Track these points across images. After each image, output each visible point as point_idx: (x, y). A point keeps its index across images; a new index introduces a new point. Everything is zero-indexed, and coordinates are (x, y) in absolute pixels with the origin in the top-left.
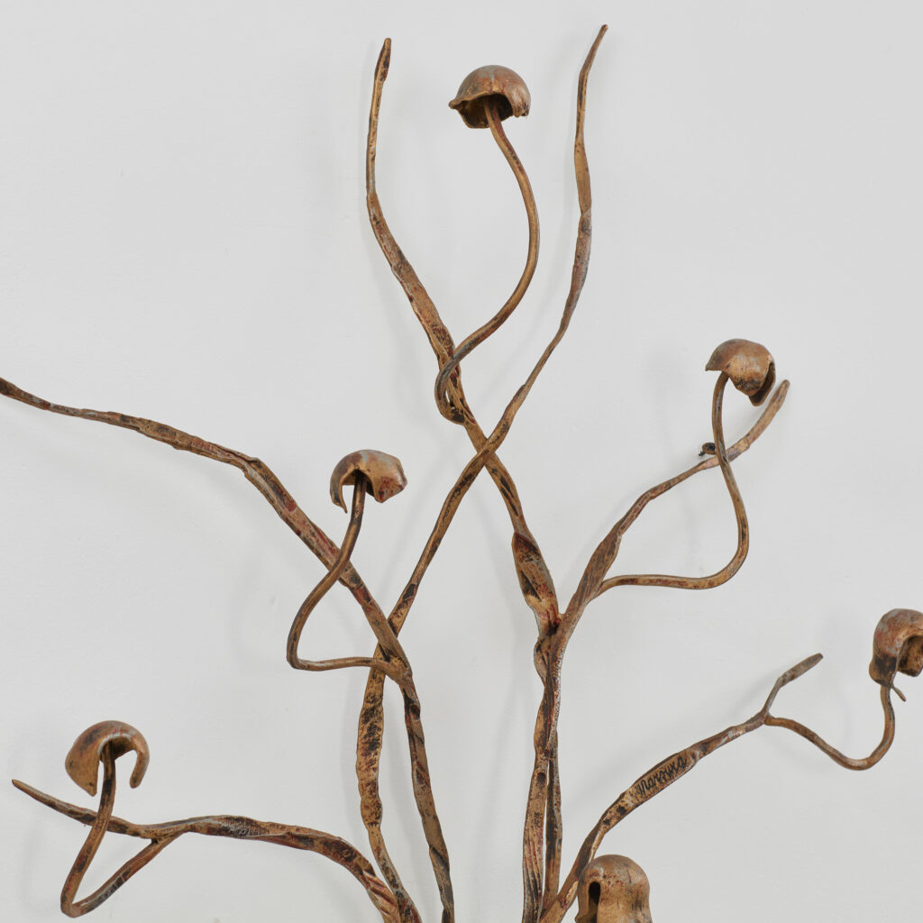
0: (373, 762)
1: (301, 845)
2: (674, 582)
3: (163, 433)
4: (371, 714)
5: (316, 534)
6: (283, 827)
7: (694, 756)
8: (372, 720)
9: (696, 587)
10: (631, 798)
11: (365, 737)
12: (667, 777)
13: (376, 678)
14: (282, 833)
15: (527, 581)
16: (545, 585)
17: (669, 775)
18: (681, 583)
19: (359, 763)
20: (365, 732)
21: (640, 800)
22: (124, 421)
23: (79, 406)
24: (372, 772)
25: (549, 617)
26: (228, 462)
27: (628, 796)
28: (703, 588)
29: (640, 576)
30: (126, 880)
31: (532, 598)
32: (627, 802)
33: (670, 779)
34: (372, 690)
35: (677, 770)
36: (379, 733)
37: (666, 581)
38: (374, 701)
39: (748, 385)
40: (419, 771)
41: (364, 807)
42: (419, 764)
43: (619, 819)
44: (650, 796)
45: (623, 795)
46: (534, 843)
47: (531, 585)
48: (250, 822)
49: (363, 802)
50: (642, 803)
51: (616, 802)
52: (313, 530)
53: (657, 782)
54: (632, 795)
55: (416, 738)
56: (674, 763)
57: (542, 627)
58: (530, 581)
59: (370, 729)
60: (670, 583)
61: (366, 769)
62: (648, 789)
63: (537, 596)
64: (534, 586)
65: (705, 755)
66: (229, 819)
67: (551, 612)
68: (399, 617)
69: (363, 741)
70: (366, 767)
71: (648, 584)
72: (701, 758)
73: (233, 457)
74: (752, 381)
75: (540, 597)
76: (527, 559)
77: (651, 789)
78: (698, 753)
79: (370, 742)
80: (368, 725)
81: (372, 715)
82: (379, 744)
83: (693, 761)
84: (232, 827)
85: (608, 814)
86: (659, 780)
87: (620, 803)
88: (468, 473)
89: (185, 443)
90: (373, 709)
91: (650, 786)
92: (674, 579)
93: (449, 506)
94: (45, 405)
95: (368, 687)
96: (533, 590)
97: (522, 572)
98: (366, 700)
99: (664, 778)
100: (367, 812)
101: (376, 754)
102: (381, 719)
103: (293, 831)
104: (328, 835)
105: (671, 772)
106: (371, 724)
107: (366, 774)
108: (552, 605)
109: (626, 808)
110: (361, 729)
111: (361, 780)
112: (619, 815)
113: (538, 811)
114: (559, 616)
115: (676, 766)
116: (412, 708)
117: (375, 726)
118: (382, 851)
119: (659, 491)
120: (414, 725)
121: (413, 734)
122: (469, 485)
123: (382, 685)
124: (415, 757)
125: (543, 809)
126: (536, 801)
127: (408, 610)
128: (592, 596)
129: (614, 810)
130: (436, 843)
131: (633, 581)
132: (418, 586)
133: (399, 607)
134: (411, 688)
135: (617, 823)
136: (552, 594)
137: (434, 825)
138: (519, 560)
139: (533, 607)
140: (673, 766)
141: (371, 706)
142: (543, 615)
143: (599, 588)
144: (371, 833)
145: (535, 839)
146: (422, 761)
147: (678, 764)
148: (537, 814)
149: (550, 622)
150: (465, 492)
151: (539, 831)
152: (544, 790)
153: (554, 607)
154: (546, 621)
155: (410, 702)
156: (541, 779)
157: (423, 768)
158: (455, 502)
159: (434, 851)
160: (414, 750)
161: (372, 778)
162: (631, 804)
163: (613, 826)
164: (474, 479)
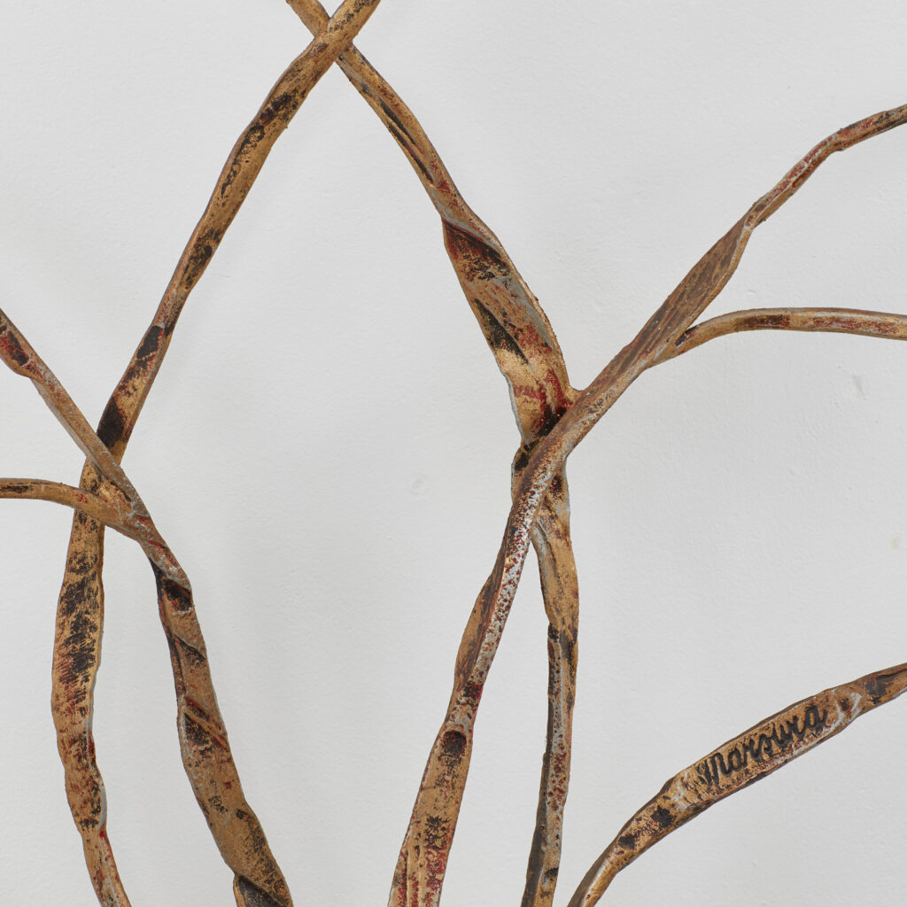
0: (79, 696)
2: (869, 324)
4: (79, 596)
7: (846, 706)
8: (80, 608)
10: (683, 792)
11: (67, 642)
12: (775, 748)
13: (89, 528)
15: (494, 321)
16: (530, 329)
17: (780, 743)
18: (881, 327)
19: (56, 697)
20: (67, 633)
21: (705, 797)
24: (78, 714)
25: (543, 397)
27: (678, 786)
29: (793, 310)
31: (509, 357)
32: (675, 799)
33: (783, 753)
34: (81, 546)
35: (801, 735)
36: (94, 635)
37: (850, 322)
38: (84, 569)
40: (194, 716)
41: (72, 788)
42: (190, 702)
43: (657, 837)
44: (731, 790)
45: (668, 785)
46: (415, 884)
47: (502, 329)
49: (68, 778)
50: (709, 803)
51: (654, 800)
53: (750, 760)
54: (686, 785)
55: (189, 653)
56: (795, 718)
57: (526, 418)
58: (499, 318)
59: (75, 627)
60: (858, 326)
61: (69, 710)
62: (727, 772)
63: (519, 352)
64: (509, 330)
65: (877, 702)
67: (549, 388)
68: (129, 394)
69: (64, 651)
70: (68, 704)
71: (811, 329)
72: (864, 710)
75: (526, 353)
76: (480, 273)
77: (734, 774)
78: (856, 698)
79: (77, 655)
80: (72, 619)
81: (80, 599)
82: (92, 658)
83: (842, 715)
85: (634, 824)
86: (756, 755)
87: (660, 801)
88: (280, 93)
90: (82, 585)
91: (732, 767)
92: (866, 318)
93: (236, 162)
95: (73, 540)
96: (508, 338)
97: (477, 301)
98: (70, 569)
99: (768, 749)
100: (78, 800)
101: (87, 680)
102: (99, 607)
105: (789, 737)
106: (79, 616)
107: (68, 721)
108: (551, 372)
109: (672, 812)
110: (61, 626)
111: (60, 731)
113: (439, 814)
114: (569, 395)
115: (800, 725)
116: (177, 592)
117: (86, 622)
118: (108, 881)
119: (859, 131)
120: (175, 622)
121: (173, 641)
122: (286, 119)
123: (101, 539)
124: (181, 689)
125: (451, 810)
126: (436, 792)
127: (150, 382)
128: (657, 353)
129: (647, 815)
130: (251, 868)
131: (776, 320)
132: (169, 330)
133: (130, 373)
134: (155, 546)
135: (649, 844)
136: (548, 347)
137: (241, 828)
138: (466, 276)
139: (507, 375)
140: (792, 725)
141: (78, 578)
142: (529, 391)
143: (682, 338)
144: (87, 842)
145: (422, 875)
146: (199, 698)
147: (806, 723)
148: (434, 821)
149: (545, 407)
150: (278, 132)
151: (434, 855)
152: (457, 769)
153: (557, 377)
154: (535, 406)
155: (159, 573)
156: (455, 744)
157: (201, 712)
158: (252, 154)
159: (242, 882)
160: (178, 673)
161: (78, 729)
162: (683, 806)
163: (642, 851)
164: (296, 107)
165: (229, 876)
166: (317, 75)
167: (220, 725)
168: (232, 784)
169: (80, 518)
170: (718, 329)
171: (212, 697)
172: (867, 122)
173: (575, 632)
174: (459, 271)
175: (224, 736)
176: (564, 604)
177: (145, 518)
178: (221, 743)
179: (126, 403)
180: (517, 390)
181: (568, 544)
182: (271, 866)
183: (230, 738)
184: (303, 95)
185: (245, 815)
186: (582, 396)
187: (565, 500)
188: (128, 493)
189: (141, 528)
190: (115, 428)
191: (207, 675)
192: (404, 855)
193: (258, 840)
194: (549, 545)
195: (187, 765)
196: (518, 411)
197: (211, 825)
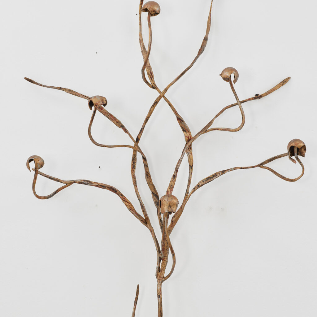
0: (134, 170)
1: (103, 187)
2: (227, 130)
3: (70, 91)
4: (134, 159)
5: (110, 115)
6: (98, 183)
7: (219, 174)
9: (232, 131)
10: (200, 183)
13: (135, 151)
14: (97, 185)
16: (187, 130)
17: (212, 178)
18: (229, 130)
19: (131, 171)
21: (203, 184)
22: (61, 89)
23: (50, 85)
26: (84, 98)
28: (234, 131)
30: (57, 192)
31: (185, 133)
34: (134, 153)
36: (135, 164)
38: (134, 156)
39: (226, 79)
41: (133, 181)
42: (146, 171)
43: (198, 188)
46: (169, 192)
47: (184, 130)
48: (89, 181)
51: (197, 184)
52: (108, 114)
53: (208, 180)
55: (146, 166)
57: (186, 140)
58: (184, 128)
59: (133, 163)
61: (133, 172)
62: (205, 181)
66: (84, 180)
69: (132, 165)
71: (221, 130)
72: (221, 175)
73: (85, 97)
74: (227, 78)
75: (187, 133)
78: (220, 173)
79: (134, 166)
83: (219, 175)
84: (85, 182)
89: (74, 94)
90: (134, 158)
93: (151, 109)
94: (41, 85)
95: (133, 153)
97: (181, 126)
98: (133, 156)
99: (210, 179)
100: (134, 183)
102: (136, 160)
103: (100, 184)
104: (109, 186)
106: (134, 161)
110: (132, 162)
111: (132, 175)
112: (197, 187)
114: (191, 137)
116: (144, 159)
118: (137, 192)
119: (229, 107)
120: (144, 162)
121: (144, 164)
122: (156, 104)
123: (136, 152)
124: (145, 170)
125: (174, 184)
126: (172, 182)
127: (142, 134)
128: (202, 133)
129: (197, 186)
130: (153, 191)
131: (217, 129)
132: (144, 128)
133: (139, 133)
134: (142, 153)
135: (197, 189)
136: (189, 132)
137: (152, 187)
138: (180, 123)
139: (185, 135)
140: (213, 176)
141: (134, 157)
142: (187, 137)
143: (206, 131)
144: (135, 187)
145: (170, 191)
146: (147, 171)
147: (215, 176)
148: (171, 185)
149: (189, 139)
150: (155, 106)
151: (171, 189)
152: (175, 180)
153: (190, 135)
154: (188, 138)
155: (143, 157)
156: (174, 177)
157: (148, 173)
158: (153, 108)
159: (153, 193)
160: (145, 168)
161: (134, 174)
162: (200, 185)
163: (196, 190)
164: (157, 103)
165: (151, 192)
166: (160, 99)
167: (150, 175)
168: (151, 181)
169: (134, 150)
170: (210, 130)
171: (149, 171)
172: (230, 105)
173: (193, 166)
174: (179, 123)
175: (150, 176)
176: (191, 162)
177: (140, 150)
178: (150, 177)
179: (139, 137)
180: (185, 137)
181: (192, 155)
182: (156, 191)
183: (151, 176)
184: (158, 102)
185: (153, 185)
186: (193, 138)
187: (192, 150)
188: (138, 147)
189: (140, 151)
190: (138, 140)
191: (148, 169)
192: (168, 189)
193: (154, 188)
194: (189, 155)
195: (146, 179)
196: (185, 139)
197: (149, 186)
